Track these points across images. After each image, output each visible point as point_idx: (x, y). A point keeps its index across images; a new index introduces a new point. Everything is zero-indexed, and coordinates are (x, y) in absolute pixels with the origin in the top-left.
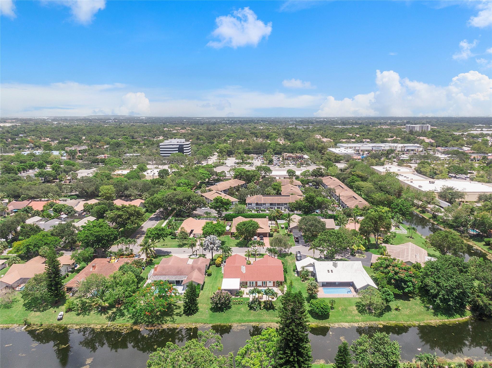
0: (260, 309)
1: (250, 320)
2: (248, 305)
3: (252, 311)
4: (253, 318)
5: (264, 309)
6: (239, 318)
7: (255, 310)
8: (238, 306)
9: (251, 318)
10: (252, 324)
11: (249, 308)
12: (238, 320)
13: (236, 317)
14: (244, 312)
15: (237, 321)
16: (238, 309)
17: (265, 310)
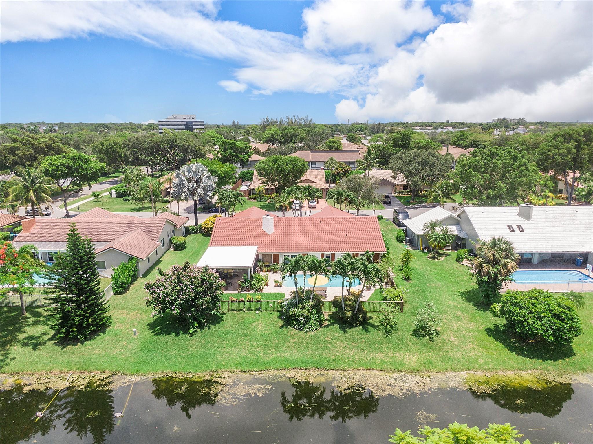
0: (320, 323)
1: (286, 360)
2: (280, 312)
3: (291, 331)
4: (295, 355)
5: (333, 324)
6: (244, 352)
7: (301, 328)
8: (245, 315)
9: (287, 355)
10: (291, 374)
11: (281, 322)
12: (241, 361)
13: (235, 351)
14: (263, 335)
15: (239, 364)
16: (246, 326)
17: (337, 326)
